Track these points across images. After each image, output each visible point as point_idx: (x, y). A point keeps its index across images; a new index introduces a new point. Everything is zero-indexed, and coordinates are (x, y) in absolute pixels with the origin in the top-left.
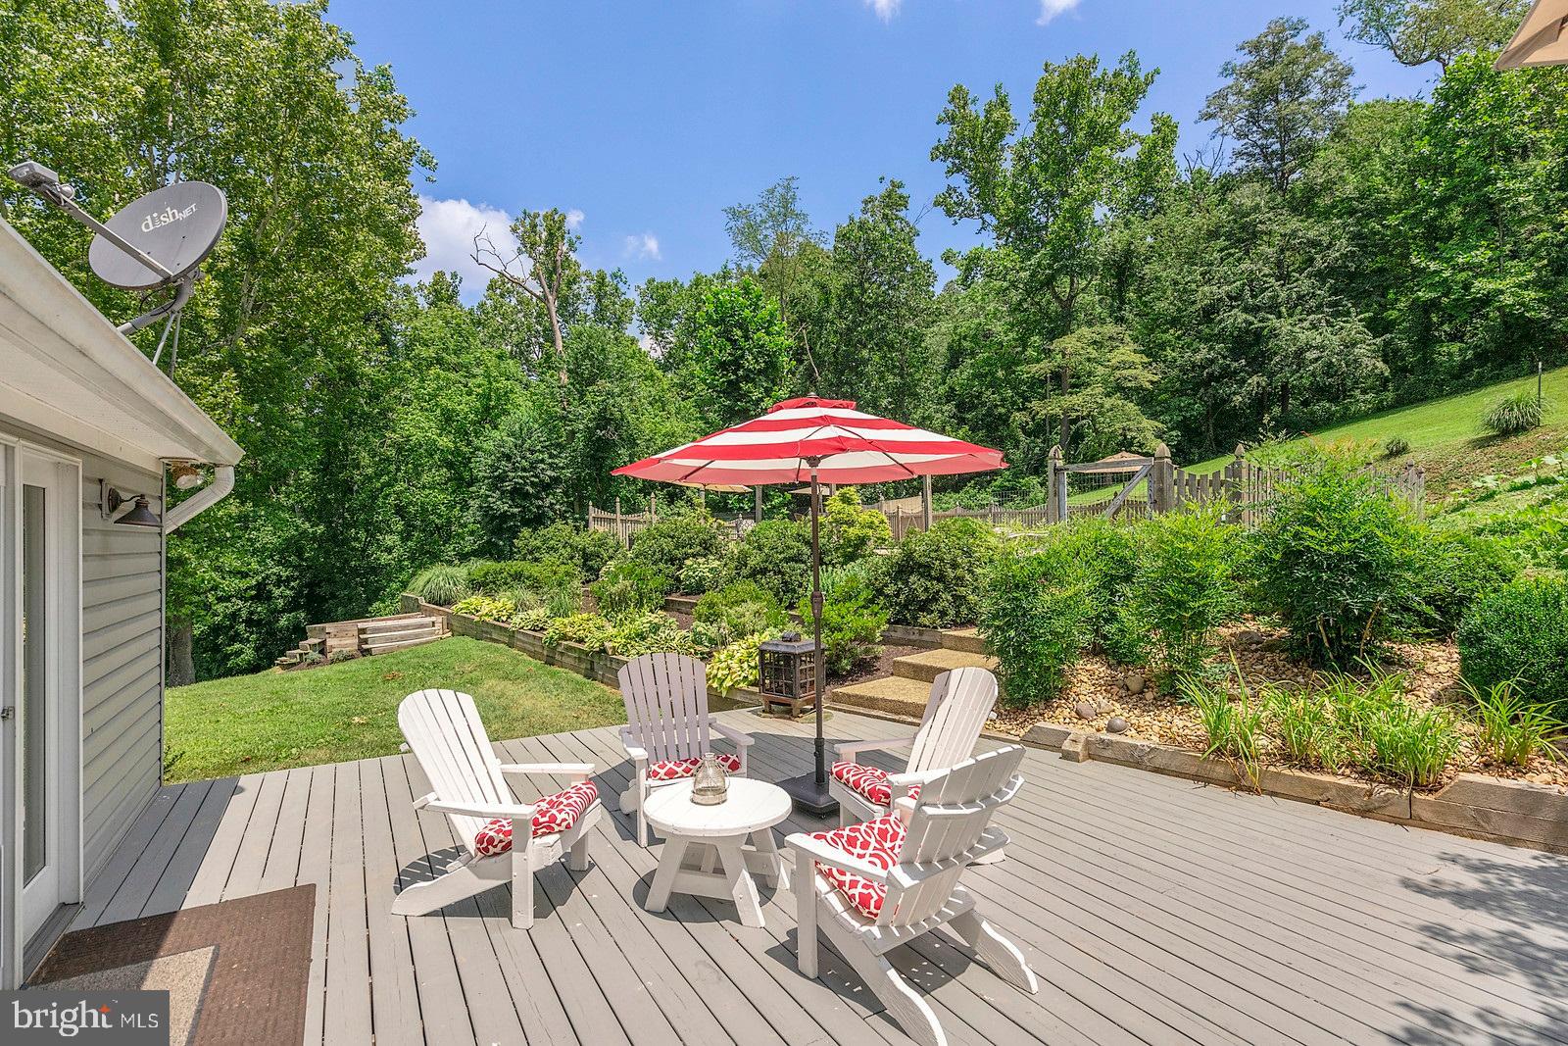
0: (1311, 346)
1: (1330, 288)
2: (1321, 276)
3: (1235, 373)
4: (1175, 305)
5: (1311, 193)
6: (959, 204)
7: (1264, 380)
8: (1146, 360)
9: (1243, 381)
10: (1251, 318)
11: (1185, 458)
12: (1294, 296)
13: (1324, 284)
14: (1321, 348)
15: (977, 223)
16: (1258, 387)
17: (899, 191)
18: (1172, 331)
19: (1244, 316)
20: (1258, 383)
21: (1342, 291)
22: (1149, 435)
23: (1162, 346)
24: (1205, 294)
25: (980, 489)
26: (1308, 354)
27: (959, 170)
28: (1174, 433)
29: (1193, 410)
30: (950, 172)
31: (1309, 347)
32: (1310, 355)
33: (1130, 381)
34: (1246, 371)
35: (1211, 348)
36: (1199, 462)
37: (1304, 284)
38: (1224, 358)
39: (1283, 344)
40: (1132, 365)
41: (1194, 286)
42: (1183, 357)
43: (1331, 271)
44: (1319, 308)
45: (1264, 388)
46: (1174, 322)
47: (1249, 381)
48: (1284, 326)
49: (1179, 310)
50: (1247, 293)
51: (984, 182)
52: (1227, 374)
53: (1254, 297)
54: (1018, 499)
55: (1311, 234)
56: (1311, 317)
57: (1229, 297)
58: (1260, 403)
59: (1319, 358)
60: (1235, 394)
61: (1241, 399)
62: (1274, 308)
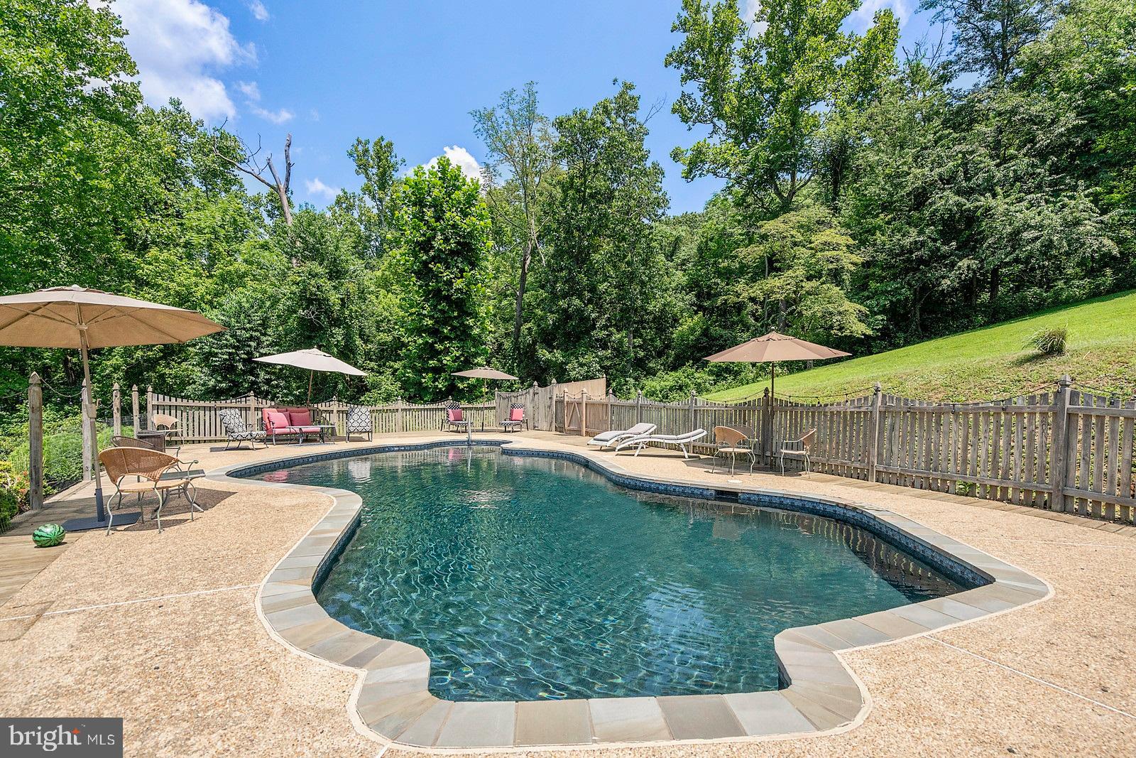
0: (1029, 226)
1: (1051, 166)
2: (1043, 155)
3: (944, 257)
4: (886, 190)
5: (1035, 69)
6: (692, 110)
7: (974, 264)
8: (851, 242)
9: (953, 265)
10: (963, 200)
11: (890, 342)
12: (1011, 174)
13: (1044, 162)
14: (1040, 227)
15: (710, 127)
16: (968, 270)
17: (631, 93)
18: (882, 216)
19: (957, 198)
20: (968, 266)
21: (1064, 170)
22: (853, 319)
23: (871, 231)
24: (917, 176)
25: (697, 369)
26: (1025, 234)
27: (693, 77)
28: (879, 317)
29: (900, 294)
30: (684, 79)
31: (1028, 227)
32: (1027, 235)
33: (832, 262)
34: (956, 255)
35: (921, 232)
36: (903, 346)
37: (1022, 164)
38: (935, 240)
39: (997, 224)
40: (836, 247)
41: (906, 168)
42: (891, 241)
43: (1055, 149)
44: (1039, 188)
45: (974, 272)
46: (885, 207)
47: (959, 264)
48: (999, 204)
49: (891, 195)
50: (961, 175)
51: (715, 87)
52: (937, 257)
53: (968, 179)
54: (730, 378)
55: (1034, 110)
56: (1029, 197)
57: (941, 179)
58: (969, 287)
59: (1037, 238)
60: (943, 277)
61: (949, 283)
62: (989, 188)
